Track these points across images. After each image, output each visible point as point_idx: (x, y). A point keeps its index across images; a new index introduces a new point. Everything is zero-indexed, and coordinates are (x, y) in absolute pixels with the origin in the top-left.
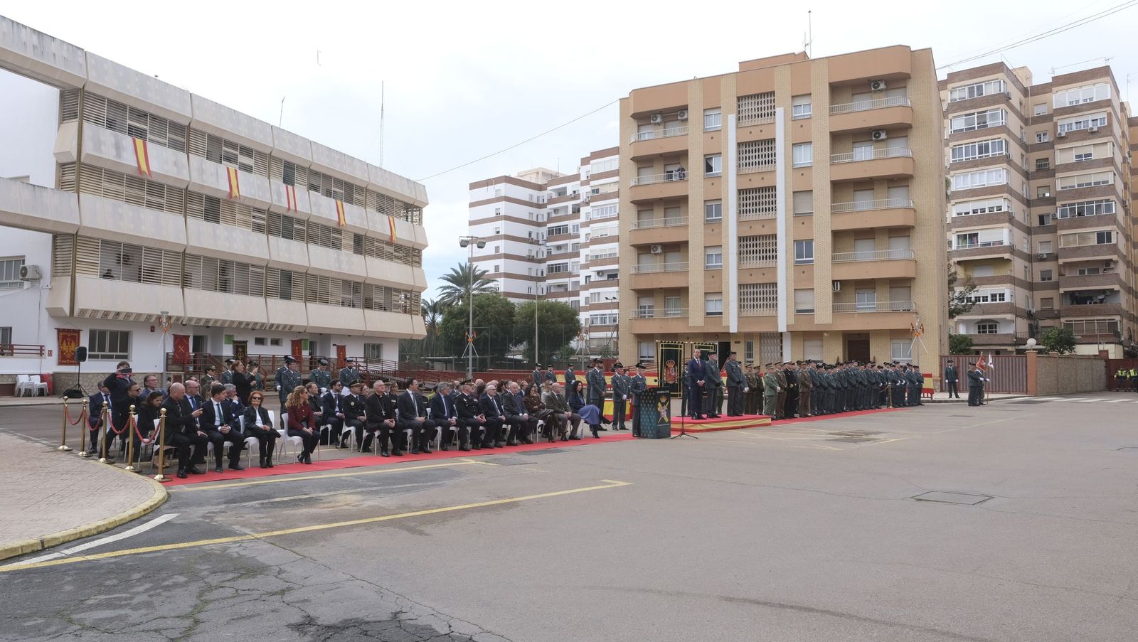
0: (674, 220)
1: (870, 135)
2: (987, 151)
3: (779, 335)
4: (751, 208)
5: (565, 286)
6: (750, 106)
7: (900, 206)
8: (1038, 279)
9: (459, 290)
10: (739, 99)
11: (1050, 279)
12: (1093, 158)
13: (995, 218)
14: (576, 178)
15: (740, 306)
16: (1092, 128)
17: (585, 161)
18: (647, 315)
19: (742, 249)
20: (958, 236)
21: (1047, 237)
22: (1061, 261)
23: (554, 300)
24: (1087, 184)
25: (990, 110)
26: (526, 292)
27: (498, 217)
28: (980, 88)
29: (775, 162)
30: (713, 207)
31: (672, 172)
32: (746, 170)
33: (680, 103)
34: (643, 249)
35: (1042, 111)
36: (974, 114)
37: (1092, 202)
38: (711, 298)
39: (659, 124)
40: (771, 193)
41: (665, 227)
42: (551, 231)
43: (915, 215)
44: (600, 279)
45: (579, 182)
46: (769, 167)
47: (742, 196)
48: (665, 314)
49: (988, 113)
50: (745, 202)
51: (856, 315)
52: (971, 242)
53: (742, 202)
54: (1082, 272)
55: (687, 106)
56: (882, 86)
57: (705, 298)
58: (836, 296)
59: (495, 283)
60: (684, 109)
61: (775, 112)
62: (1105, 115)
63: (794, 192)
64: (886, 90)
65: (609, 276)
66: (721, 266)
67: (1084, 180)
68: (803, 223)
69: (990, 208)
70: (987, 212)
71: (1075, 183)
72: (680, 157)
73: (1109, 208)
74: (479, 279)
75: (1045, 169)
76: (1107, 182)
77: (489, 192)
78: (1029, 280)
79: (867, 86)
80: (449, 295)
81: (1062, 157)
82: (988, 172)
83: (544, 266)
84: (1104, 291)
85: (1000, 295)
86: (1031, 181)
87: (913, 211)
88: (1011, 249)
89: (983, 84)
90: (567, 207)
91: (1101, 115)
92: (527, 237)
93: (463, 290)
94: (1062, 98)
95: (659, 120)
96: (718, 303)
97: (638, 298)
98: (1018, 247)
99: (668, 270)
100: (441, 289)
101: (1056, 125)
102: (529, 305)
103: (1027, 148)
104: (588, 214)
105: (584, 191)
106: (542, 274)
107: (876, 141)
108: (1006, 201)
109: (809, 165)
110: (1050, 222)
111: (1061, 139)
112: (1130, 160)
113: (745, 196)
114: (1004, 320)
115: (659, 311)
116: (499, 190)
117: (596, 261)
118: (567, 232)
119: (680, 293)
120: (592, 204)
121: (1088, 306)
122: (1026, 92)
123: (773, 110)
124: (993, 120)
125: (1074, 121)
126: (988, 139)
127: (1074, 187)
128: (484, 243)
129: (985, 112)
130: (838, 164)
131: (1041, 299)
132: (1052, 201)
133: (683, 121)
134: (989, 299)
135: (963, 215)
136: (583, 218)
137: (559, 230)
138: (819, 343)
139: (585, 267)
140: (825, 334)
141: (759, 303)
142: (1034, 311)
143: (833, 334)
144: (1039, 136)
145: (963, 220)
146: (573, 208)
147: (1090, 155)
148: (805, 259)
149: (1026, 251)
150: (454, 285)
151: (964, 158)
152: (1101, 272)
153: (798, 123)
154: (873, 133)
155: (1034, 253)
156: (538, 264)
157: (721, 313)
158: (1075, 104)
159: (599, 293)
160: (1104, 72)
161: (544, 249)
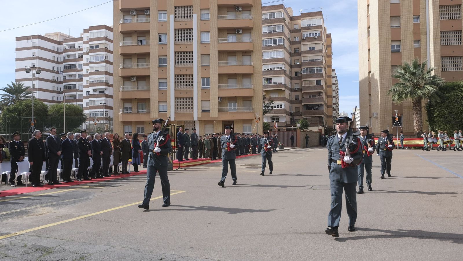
0: (142, 64)
1: (235, 31)
2: (276, 43)
3: (193, 122)
4: (181, 61)
5: (74, 96)
6: (181, 11)
7: (248, 64)
8: (294, 99)
9: (12, 97)
10: (175, 7)
11: (298, 99)
12: (315, 49)
13: (279, 72)
14: (81, 39)
15: (176, 108)
16: (315, 37)
17: (86, 31)
18: (128, 112)
19: (177, 81)
20: (264, 79)
21: (298, 81)
22: (303, 92)
23: (71, 103)
24: (313, 60)
25: (278, 25)
26: (51, 99)
27: (34, 57)
28: (274, 15)
29: (192, 40)
30: (162, 61)
31: (141, 40)
32: (179, 42)
33: (146, 6)
34: (126, 78)
35: (296, 27)
36: (271, 26)
37: (314, 68)
38: (161, 104)
39: (134, 15)
40: (190, 54)
41: (137, 68)
42: (65, 67)
43: (254, 69)
44: (95, 93)
45: (83, 42)
46: (189, 42)
47: (176, 55)
48: (138, 111)
50: (178, 58)
51: (229, 113)
52: (270, 82)
53: (176, 58)
54: (310, 97)
55: (150, 8)
56: (240, 9)
57: (158, 104)
58: (220, 104)
59: (34, 94)
60: (148, 9)
61: (192, 16)
62: (319, 32)
63: (201, 55)
64: (242, 11)
65: (100, 92)
66: (166, 88)
67: (312, 58)
68: (205, 70)
69: (277, 67)
70: (276, 69)
71: (308, 59)
72: (146, 33)
73: (320, 70)
74: (24, 91)
75: (297, 53)
76: (320, 59)
77: (29, 43)
78: (291, 99)
79: (234, 8)
80: (5, 99)
81: (305, 47)
82: (277, 52)
83: (62, 86)
84: (318, 105)
85: (280, 105)
86: (292, 57)
87: (253, 67)
88: (285, 86)
89: (275, 13)
90: (75, 54)
91: (318, 31)
92: (52, 69)
93: (14, 97)
94: (304, 22)
95: (134, 13)
96: (165, 106)
97: (124, 103)
98: (287, 85)
99: (139, 89)
100: (2, 96)
101: (302, 34)
102: (57, 106)
103: (291, 43)
104: (87, 59)
105: (86, 47)
106: (61, 90)
107: (237, 34)
108: (284, 65)
109: (208, 42)
110: (299, 75)
111: (304, 40)
112: (326, 51)
113: (178, 55)
114: (282, 115)
115: (134, 109)
116: (35, 42)
117: (92, 84)
118: (75, 67)
119: (147, 101)
120: (90, 54)
121: (312, 111)
122: (292, 19)
124: (279, 29)
125: (308, 33)
126: (277, 37)
127: (308, 61)
128: (40, 71)
129: (276, 25)
130: (221, 43)
131: (295, 107)
132: (300, 66)
133: (147, 15)
134: (276, 107)
135: (267, 70)
136: (85, 61)
137: (70, 66)
138: (212, 126)
139: (87, 86)
140: (215, 122)
141: (184, 107)
142: (292, 112)
143: (218, 121)
144: (295, 38)
145: (267, 72)
146: (78, 55)
148: (206, 86)
149: (290, 87)
150: (9, 94)
151: (267, 45)
152: (317, 97)
153: (203, 22)
154: (236, 30)
155: (293, 88)
156: (58, 84)
157: (166, 111)
158: (309, 26)
159: (94, 101)
160: (319, 14)
161: (62, 76)
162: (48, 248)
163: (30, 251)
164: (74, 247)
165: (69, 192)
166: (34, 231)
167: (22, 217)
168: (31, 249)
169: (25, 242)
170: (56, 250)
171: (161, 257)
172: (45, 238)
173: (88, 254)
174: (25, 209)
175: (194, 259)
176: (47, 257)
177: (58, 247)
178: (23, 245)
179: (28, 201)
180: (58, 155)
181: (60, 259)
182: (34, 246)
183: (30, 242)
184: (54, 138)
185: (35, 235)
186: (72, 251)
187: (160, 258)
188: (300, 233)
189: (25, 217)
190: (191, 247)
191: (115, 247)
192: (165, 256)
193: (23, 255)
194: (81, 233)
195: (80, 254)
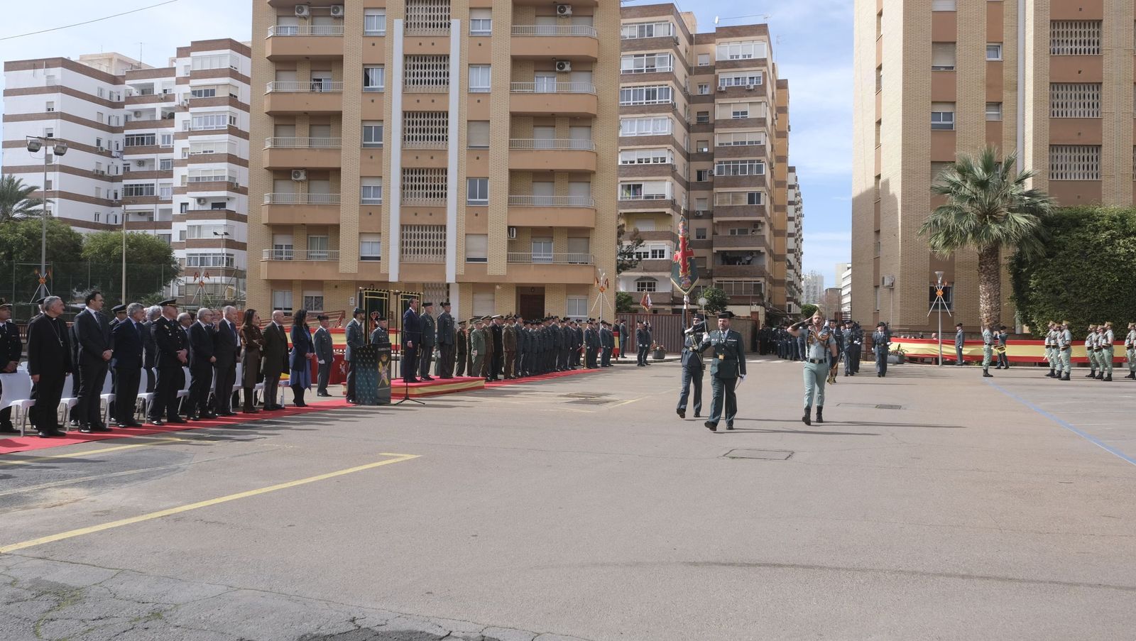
0: (321, 140)
1: (553, 64)
2: (654, 97)
3: (445, 286)
4: (418, 134)
5: (150, 215)
6: (420, 12)
7: (582, 148)
8: (694, 237)
10: (408, 1)
11: (704, 237)
12: (749, 116)
13: (659, 169)
14: (170, 72)
15: (402, 251)
16: (748, 86)
17: (183, 52)
18: (284, 256)
19: (406, 183)
20: (622, 186)
21: (704, 194)
22: (716, 220)
23: (140, 232)
24: (742, 143)
25: (660, 54)
26: (93, 221)
27: (50, 114)
28: (650, 28)
29: (448, 83)
30: (372, 133)
31: (321, 80)
32: (414, 89)
34: (281, 174)
35: (703, 61)
36: (643, 55)
37: (745, 162)
38: (367, 239)
39: (305, 18)
40: (441, 119)
41: (310, 149)
42: (129, 140)
43: (597, 159)
44: (202, 208)
45: (173, 79)
46: (440, 88)
47: (407, 119)
48: (309, 256)
49: (657, 56)
50: (411, 127)
51: (532, 266)
52: (635, 193)
53: (407, 127)
54: (733, 232)
56: (568, 11)
57: (360, 239)
58: (512, 244)
60: (339, 3)
61: (449, 24)
62: (760, 74)
64: (572, 16)
65: (214, 205)
66: (380, 201)
67: (740, 139)
68: (478, 158)
69: (654, 158)
70: (651, 163)
71: (731, 140)
72: (334, 63)
73: (760, 169)
74: (23, 198)
75: (704, 124)
76: (760, 142)
77: (39, 78)
81: (723, 111)
82: (654, 120)
83: (119, 187)
84: (751, 253)
85: (660, 251)
86: (691, 134)
87: (595, 155)
88: (673, 204)
89: (654, 25)
90: (154, 110)
91: (756, 72)
92: (95, 145)
94: (724, 50)
95: (305, 13)
96: (375, 246)
97: (273, 234)
98: (678, 203)
99: (313, 202)
101: (717, 77)
102: (105, 237)
103: (691, 99)
104: (185, 123)
105: (182, 92)
106: (116, 197)
107: (559, 73)
108: (670, 153)
109: (486, 91)
110: (707, 179)
111: (721, 93)
112: (776, 122)
113: (411, 119)
114: (664, 277)
115: (299, 251)
116: (53, 76)
117: (196, 184)
118: (153, 142)
119: (331, 231)
120: (191, 110)
121: (738, 266)
122: (694, 40)
123: (447, 21)
124: (661, 65)
125: (733, 76)
126: (655, 84)
127: (731, 144)
128: (65, 149)
129: (654, 54)
130: (519, 94)
131: (696, 258)
132: (709, 157)
133: (336, 18)
134: (650, 255)
135: (629, 164)
136: (178, 126)
137: (141, 139)
138: (489, 296)
139: (182, 190)
140: (498, 287)
141: (424, 248)
143: (506, 286)
144: (701, 86)
145: (629, 169)
146: (162, 112)
147: (746, 113)
148: (478, 200)
149: (684, 207)
151: (632, 102)
152: (749, 234)
153: (475, 40)
154: (557, 63)
155: (690, 209)
156: (110, 183)
157: (379, 258)
158: (735, 59)
159: (199, 227)
160: (761, 30)
161: (119, 163)
162: (71, 589)
163: (28, 595)
164: (138, 588)
165: (129, 453)
166: (38, 547)
167: (8, 511)
168: (29, 589)
169: (13, 573)
170: (91, 594)
171: (353, 615)
172: (65, 564)
173: (172, 606)
174: (17, 490)
175: (433, 621)
176: (67, 610)
177: (97, 587)
178: (9, 580)
179: (26, 471)
180: (103, 359)
181: (102, 615)
182: (36, 583)
183: (28, 572)
184: (94, 316)
185: (39, 556)
186: (132, 596)
187: (350, 617)
188: (695, 564)
189: (17, 512)
190: (428, 593)
191: (240, 588)
192: (361, 614)
193: (8, 603)
194: (155, 553)
195: (151, 605)
